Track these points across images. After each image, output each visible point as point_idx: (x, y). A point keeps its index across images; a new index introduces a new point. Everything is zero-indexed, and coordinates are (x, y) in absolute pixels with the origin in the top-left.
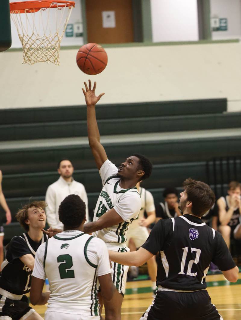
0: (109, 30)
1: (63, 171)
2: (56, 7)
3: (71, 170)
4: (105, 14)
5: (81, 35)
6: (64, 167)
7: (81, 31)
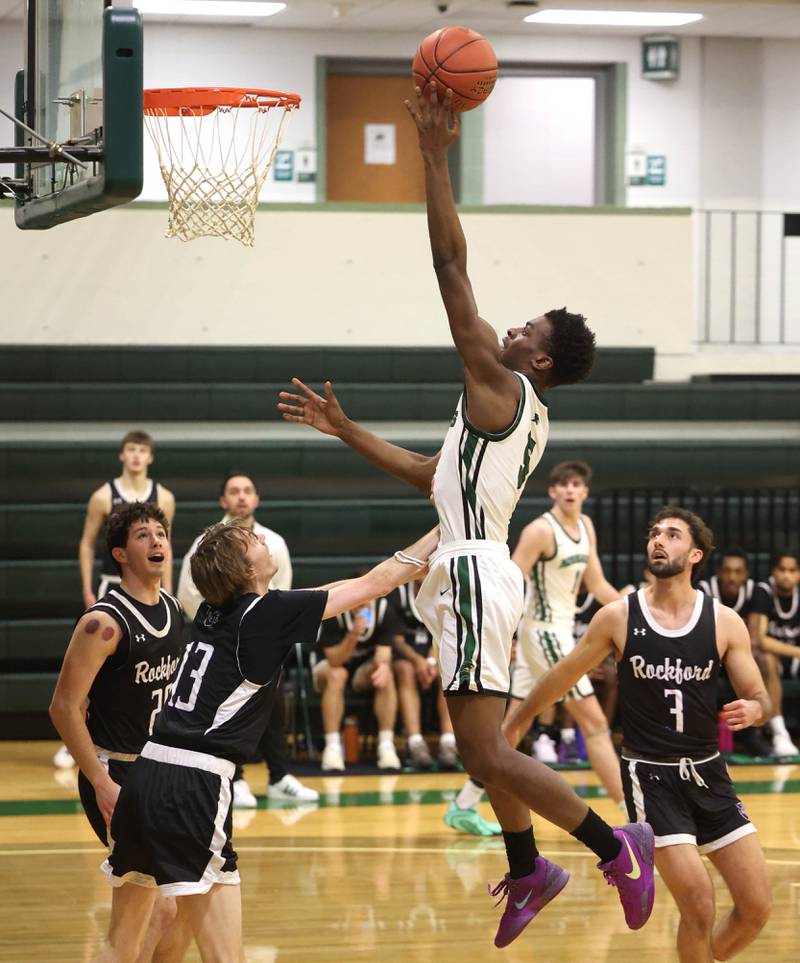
0: (379, 168)
1: (232, 500)
2: (256, 106)
3: (252, 500)
4: (371, 131)
5: (311, 178)
6: (236, 491)
7: (311, 168)
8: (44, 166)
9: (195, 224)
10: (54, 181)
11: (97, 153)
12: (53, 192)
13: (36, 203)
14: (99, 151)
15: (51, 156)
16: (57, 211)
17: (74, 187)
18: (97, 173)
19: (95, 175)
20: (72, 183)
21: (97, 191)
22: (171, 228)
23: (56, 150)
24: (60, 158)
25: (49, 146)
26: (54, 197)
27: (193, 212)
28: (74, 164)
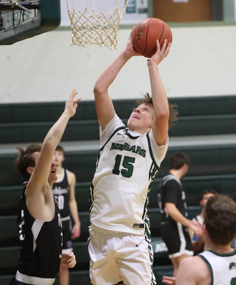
5: (145, 11)
7: (145, 5)
8: (8, 12)
9: (87, 38)
10: (14, 20)
11: (36, 5)
12: (14, 25)
13: (5, 31)
14: (37, 3)
15: (13, 7)
16: (16, 36)
17: (24, 23)
18: (36, 15)
19: (35, 16)
20: (23, 21)
21: (37, 24)
22: (73, 41)
23: (15, 4)
24: (16, 8)
25: (11, 2)
26: (14, 28)
27: (85, 33)
28: (24, 10)
